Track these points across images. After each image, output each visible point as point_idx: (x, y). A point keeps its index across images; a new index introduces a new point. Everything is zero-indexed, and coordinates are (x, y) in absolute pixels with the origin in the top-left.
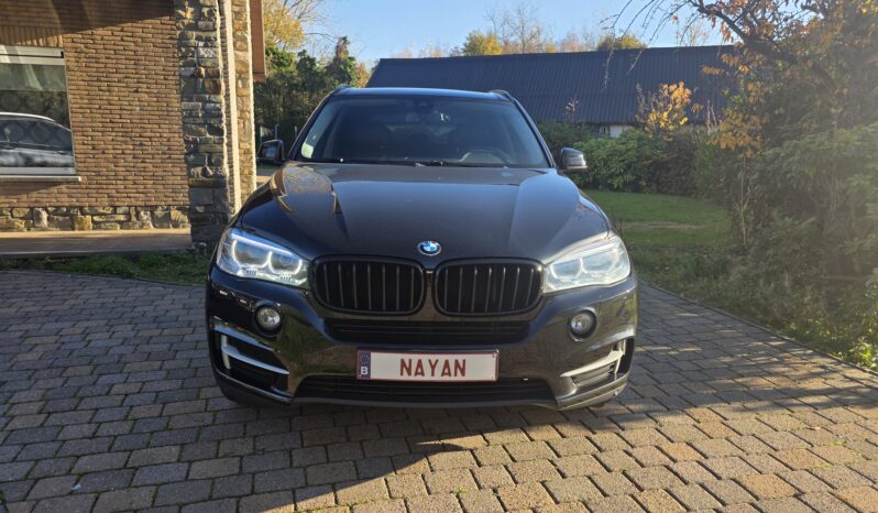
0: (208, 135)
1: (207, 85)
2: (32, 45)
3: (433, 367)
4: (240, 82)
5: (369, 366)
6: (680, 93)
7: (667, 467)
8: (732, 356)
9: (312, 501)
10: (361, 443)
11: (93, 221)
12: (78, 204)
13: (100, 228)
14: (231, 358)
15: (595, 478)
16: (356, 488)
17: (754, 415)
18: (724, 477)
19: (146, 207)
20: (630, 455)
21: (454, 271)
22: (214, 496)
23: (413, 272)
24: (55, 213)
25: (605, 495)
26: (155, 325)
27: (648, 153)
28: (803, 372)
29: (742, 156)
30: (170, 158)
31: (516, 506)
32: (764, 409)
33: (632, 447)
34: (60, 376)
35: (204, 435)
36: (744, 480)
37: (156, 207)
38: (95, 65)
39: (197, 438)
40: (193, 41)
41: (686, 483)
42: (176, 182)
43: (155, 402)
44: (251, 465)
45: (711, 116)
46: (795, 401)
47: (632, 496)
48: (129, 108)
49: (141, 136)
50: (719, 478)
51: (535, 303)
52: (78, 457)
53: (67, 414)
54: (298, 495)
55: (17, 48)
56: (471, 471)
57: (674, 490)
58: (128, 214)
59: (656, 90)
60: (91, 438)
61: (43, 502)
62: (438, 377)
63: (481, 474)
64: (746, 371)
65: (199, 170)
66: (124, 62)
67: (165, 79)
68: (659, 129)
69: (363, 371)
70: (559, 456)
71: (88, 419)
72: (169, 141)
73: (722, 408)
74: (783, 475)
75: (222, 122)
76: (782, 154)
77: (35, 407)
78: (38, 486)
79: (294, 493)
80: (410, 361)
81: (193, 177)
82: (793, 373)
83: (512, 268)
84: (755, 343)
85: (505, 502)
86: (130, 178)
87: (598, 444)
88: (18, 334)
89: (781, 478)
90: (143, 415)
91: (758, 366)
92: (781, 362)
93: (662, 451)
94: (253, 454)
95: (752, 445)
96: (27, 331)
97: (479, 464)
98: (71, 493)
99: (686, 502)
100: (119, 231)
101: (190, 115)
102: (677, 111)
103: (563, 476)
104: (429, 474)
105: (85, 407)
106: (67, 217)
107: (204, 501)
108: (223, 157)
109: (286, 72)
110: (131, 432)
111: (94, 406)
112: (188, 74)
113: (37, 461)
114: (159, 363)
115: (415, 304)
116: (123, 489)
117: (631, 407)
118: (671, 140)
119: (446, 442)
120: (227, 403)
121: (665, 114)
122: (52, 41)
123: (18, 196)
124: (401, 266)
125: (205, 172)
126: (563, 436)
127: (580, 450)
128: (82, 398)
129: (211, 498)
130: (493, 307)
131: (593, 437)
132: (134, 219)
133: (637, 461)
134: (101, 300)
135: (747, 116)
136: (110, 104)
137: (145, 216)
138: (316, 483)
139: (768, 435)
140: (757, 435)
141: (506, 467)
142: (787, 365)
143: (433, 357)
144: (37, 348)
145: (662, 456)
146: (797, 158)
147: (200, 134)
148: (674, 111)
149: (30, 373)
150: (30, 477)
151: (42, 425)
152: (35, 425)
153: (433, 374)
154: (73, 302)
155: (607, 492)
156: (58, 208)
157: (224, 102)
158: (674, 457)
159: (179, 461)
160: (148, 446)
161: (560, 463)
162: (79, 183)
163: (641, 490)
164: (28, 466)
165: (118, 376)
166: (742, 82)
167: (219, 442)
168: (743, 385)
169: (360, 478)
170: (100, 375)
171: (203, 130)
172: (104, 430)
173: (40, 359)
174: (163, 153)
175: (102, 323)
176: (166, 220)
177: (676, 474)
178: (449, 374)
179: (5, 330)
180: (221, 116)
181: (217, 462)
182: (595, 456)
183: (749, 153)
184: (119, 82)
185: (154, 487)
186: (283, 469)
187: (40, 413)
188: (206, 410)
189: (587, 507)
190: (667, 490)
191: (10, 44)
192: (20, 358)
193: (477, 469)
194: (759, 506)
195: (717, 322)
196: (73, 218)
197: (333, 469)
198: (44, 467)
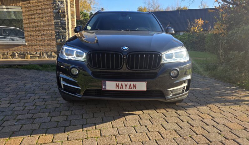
0: (62, 30)
1: (61, 15)
2: (13, 6)
3: (126, 86)
4: (72, 17)
5: (106, 85)
6: (200, 22)
7: (201, 121)
8: (220, 91)
9: (88, 128)
10: (104, 112)
11: (30, 56)
12: (26, 51)
13: (32, 58)
14: (63, 85)
15: (178, 123)
16: (102, 125)
17: (228, 107)
18: (220, 123)
19: (45, 52)
20: (189, 117)
21: (133, 55)
22: (58, 126)
23: (119, 56)
24: (19, 54)
25: (181, 128)
26: (45, 82)
27: (191, 39)
28: (243, 95)
29: (221, 36)
30: (52, 38)
31: (153, 131)
32: (232, 105)
33: (190, 115)
34: (16, 94)
35: (57, 110)
36: (227, 124)
37: (48, 52)
38: (30, 11)
39: (54, 111)
40: (57, 2)
41: (208, 125)
42: (54, 45)
43: (43, 101)
44: (70, 118)
45: (210, 28)
46: (241, 103)
47: (190, 129)
48: (40, 23)
49: (43, 32)
50: (218, 124)
51: (159, 66)
52: (18, 115)
53: (16, 104)
54: (84, 126)
55: (8, 6)
56: (138, 121)
57: (204, 127)
58: (40, 54)
59: (193, 21)
60: (22, 110)
61: (5, 127)
62: (128, 89)
63: (141, 121)
64: (225, 95)
65: (60, 40)
66: (38, 10)
67: (50, 15)
68: (194, 32)
69: (104, 87)
70: (166, 117)
71: (22, 105)
72: (51, 33)
73: (218, 105)
74: (240, 123)
75: (66, 26)
76: (235, 32)
77: (7, 102)
78: (5, 123)
79: (83, 126)
80: (119, 84)
81: (58, 42)
82: (240, 95)
83: (151, 55)
84: (227, 88)
85: (149, 130)
86: (41, 44)
87: (179, 114)
88: (5, 84)
89: (239, 124)
90: (39, 104)
91: (228, 93)
92: (236, 92)
93: (199, 116)
94: (71, 115)
95: (228, 115)
96: (8, 83)
97: (141, 119)
98: (14, 125)
99: (208, 131)
100: (37, 59)
101: (57, 24)
102: (200, 27)
103: (168, 122)
104: (125, 121)
105: (22, 102)
106: (23, 55)
107: (55, 128)
108: (66, 36)
109: (86, 18)
110: (35, 109)
111: (25, 102)
112: (56, 12)
113: (6, 116)
114: (45, 91)
115: (120, 66)
116: (30, 124)
117: (189, 104)
118: (198, 35)
119: (130, 112)
120: (64, 101)
121: (196, 28)
122: (18, 4)
123: (9, 49)
124: (116, 54)
125: (61, 41)
126: (167, 112)
127: (173, 115)
128: (21, 100)
129: (57, 127)
130: (145, 68)
131: (177, 112)
132: (42, 56)
133: (191, 119)
134: (30, 76)
135: (222, 24)
136: (35, 22)
137: (45, 55)
138: (89, 123)
139: (233, 112)
140: (230, 112)
141: (149, 120)
142: (238, 93)
143: (126, 83)
144: (10, 87)
145: (200, 117)
146: (239, 32)
147: (60, 30)
148: (199, 27)
149: (7, 93)
150: (3, 120)
151: (8, 107)
152: (7, 107)
153: (126, 88)
154: (22, 76)
155: (182, 127)
156: (20, 52)
157: (66, 20)
158: (204, 118)
159: (48, 117)
160: (39, 112)
161: (166, 119)
162: (26, 45)
163: (193, 127)
164: (3, 117)
165: (33, 94)
166: (220, 15)
167: (61, 112)
168: (224, 98)
169: (103, 122)
170: (28, 94)
171: (60, 28)
172: (27, 108)
173: (11, 90)
174: (50, 37)
175: (30, 81)
176: (51, 56)
177: (204, 122)
178: (131, 88)
179: (2, 83)
180: (66, 24)
181: (60, 117)
182: (178, 117)
183: (223, 35)
184: (37, 16)
185: (39, 124)
186: (80, 119)
187: (8, 103)
188: (58, 103)
189: (176, 131)
190: (202, 127)
191: (7, 5)
192: (5, 89)
193: (140, 120)
194: (233, 132)
195: (214, 82)
196: (25, 55)
197: (95, 119)
198: (7, 117)
